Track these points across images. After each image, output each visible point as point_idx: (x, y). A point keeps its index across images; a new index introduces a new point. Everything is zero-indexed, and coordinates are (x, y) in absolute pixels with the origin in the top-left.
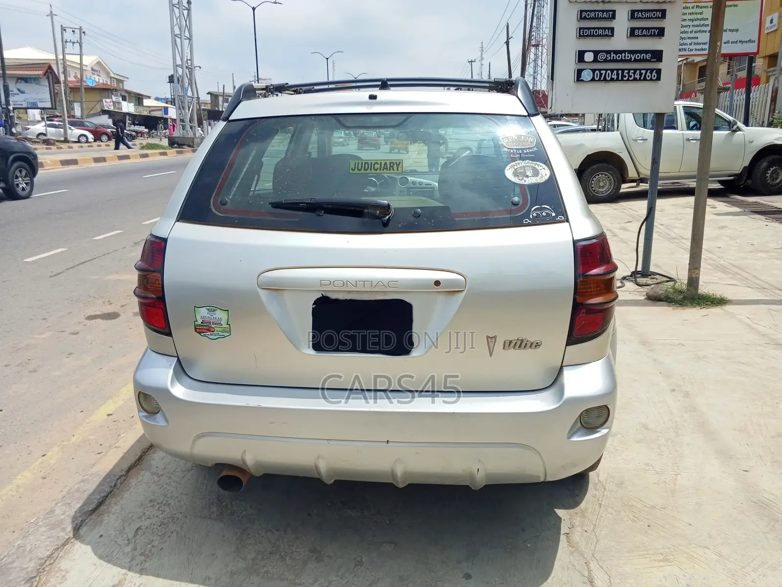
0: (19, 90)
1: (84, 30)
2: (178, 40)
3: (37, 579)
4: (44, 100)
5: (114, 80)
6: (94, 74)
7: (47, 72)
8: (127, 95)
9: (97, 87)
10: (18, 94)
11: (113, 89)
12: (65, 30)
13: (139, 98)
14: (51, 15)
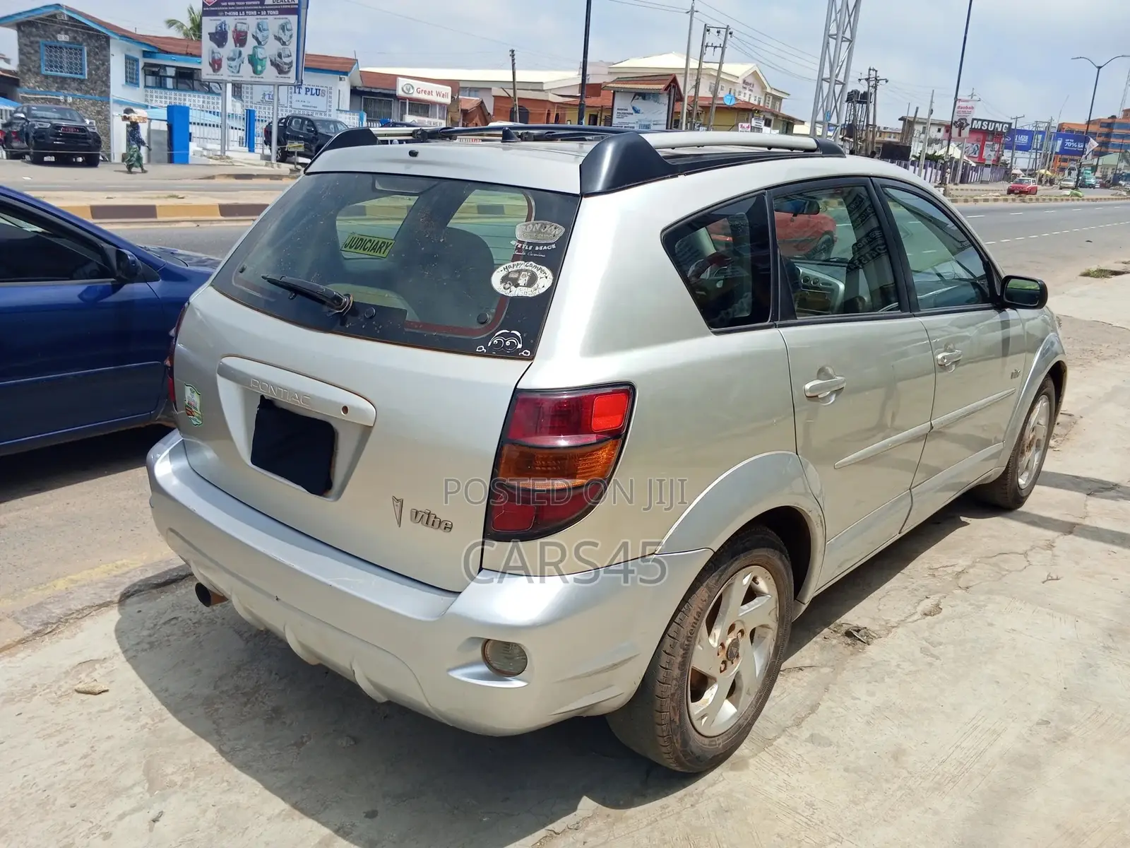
0: (633, 108)
1: (731, 30)
2: (832, 42)
4: (660, 123)
5: (769, 97)
6: (745, 88)
7: (669, 85)
8: (772, 118)
9: (735, 106)
10: (632, 114)
11: (756, 110)
12: (708, 30)
13: (788, 123)
14: (692, 12)
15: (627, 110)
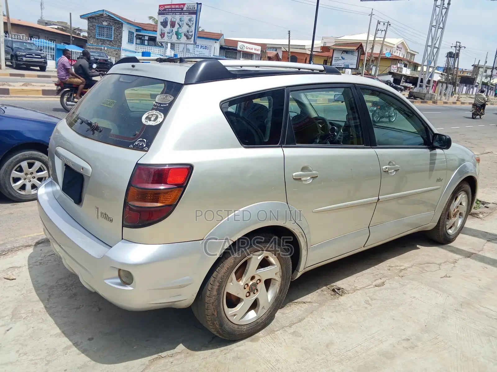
0: (342, 57)
1: (390, 23)
2: (433, 29)
3: (6, 252)
4: (353, 64)
5: (409, 54)
6: (397, 50)
7: (359, 48)
8: (408, 63)
9: (390, 58)
10: (341, 60)
11: (400, 59)
12: (379, 23)
13: (415, 66)
14: (371, 15)
15: (339, 58)
